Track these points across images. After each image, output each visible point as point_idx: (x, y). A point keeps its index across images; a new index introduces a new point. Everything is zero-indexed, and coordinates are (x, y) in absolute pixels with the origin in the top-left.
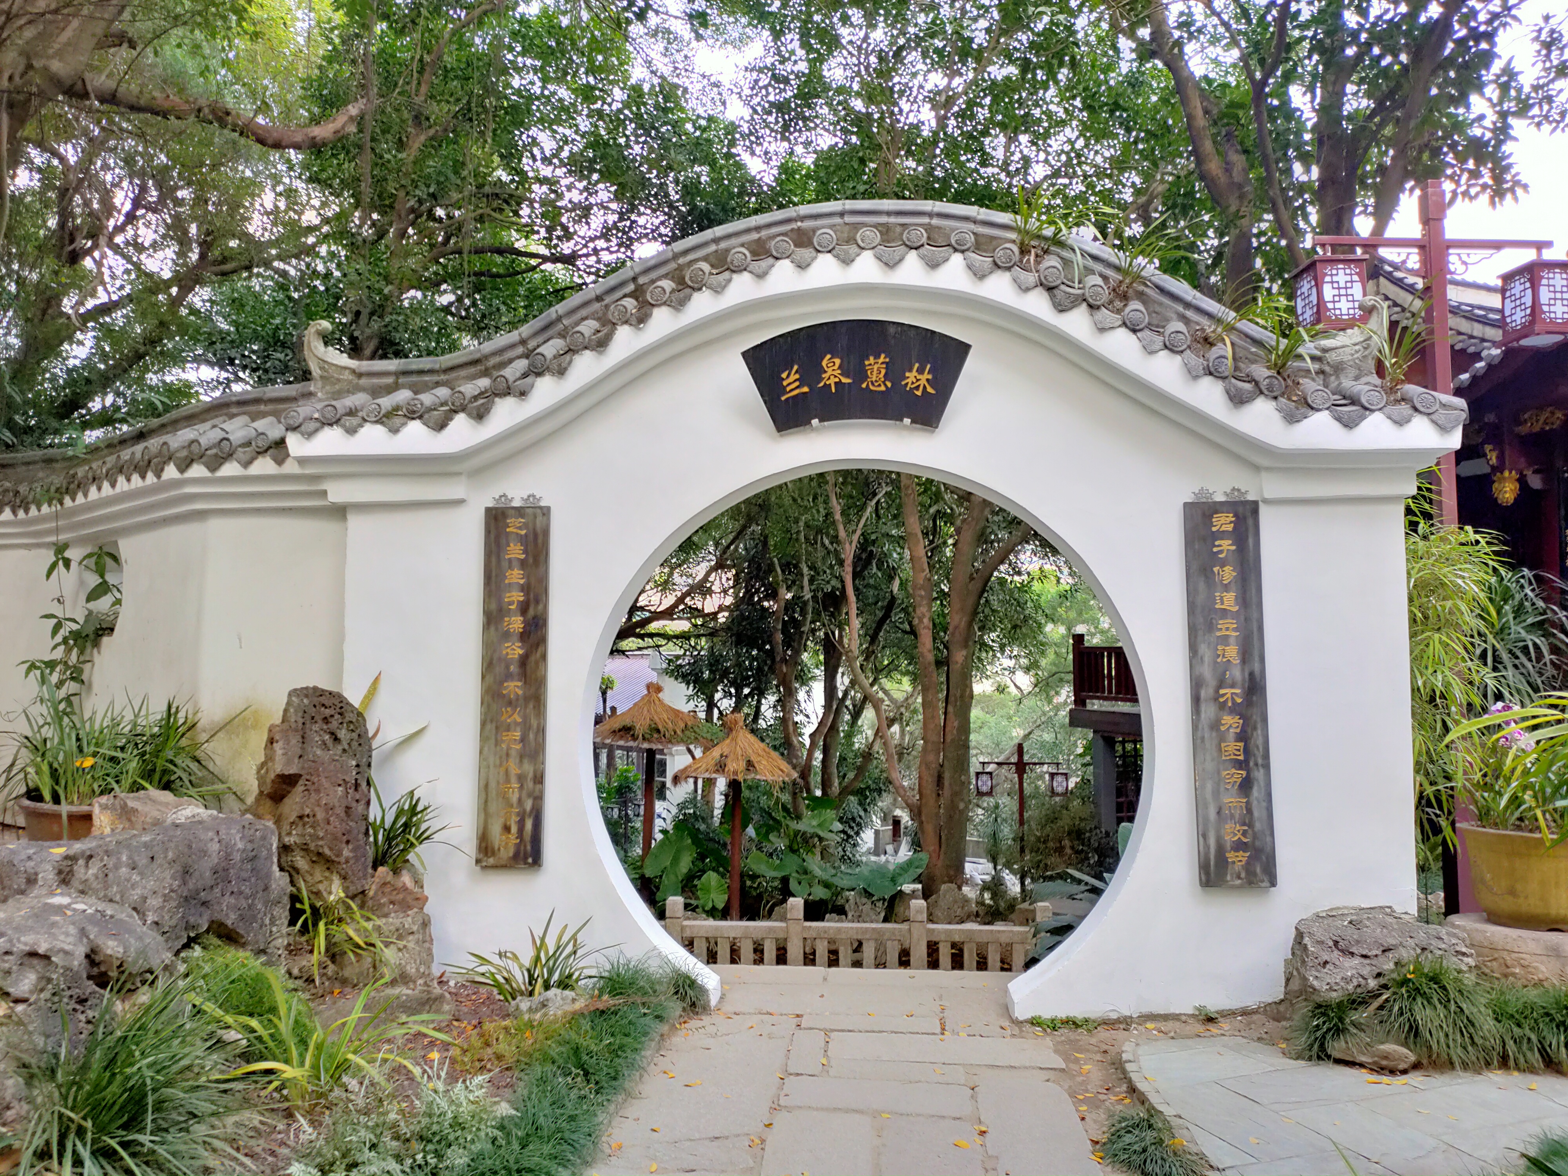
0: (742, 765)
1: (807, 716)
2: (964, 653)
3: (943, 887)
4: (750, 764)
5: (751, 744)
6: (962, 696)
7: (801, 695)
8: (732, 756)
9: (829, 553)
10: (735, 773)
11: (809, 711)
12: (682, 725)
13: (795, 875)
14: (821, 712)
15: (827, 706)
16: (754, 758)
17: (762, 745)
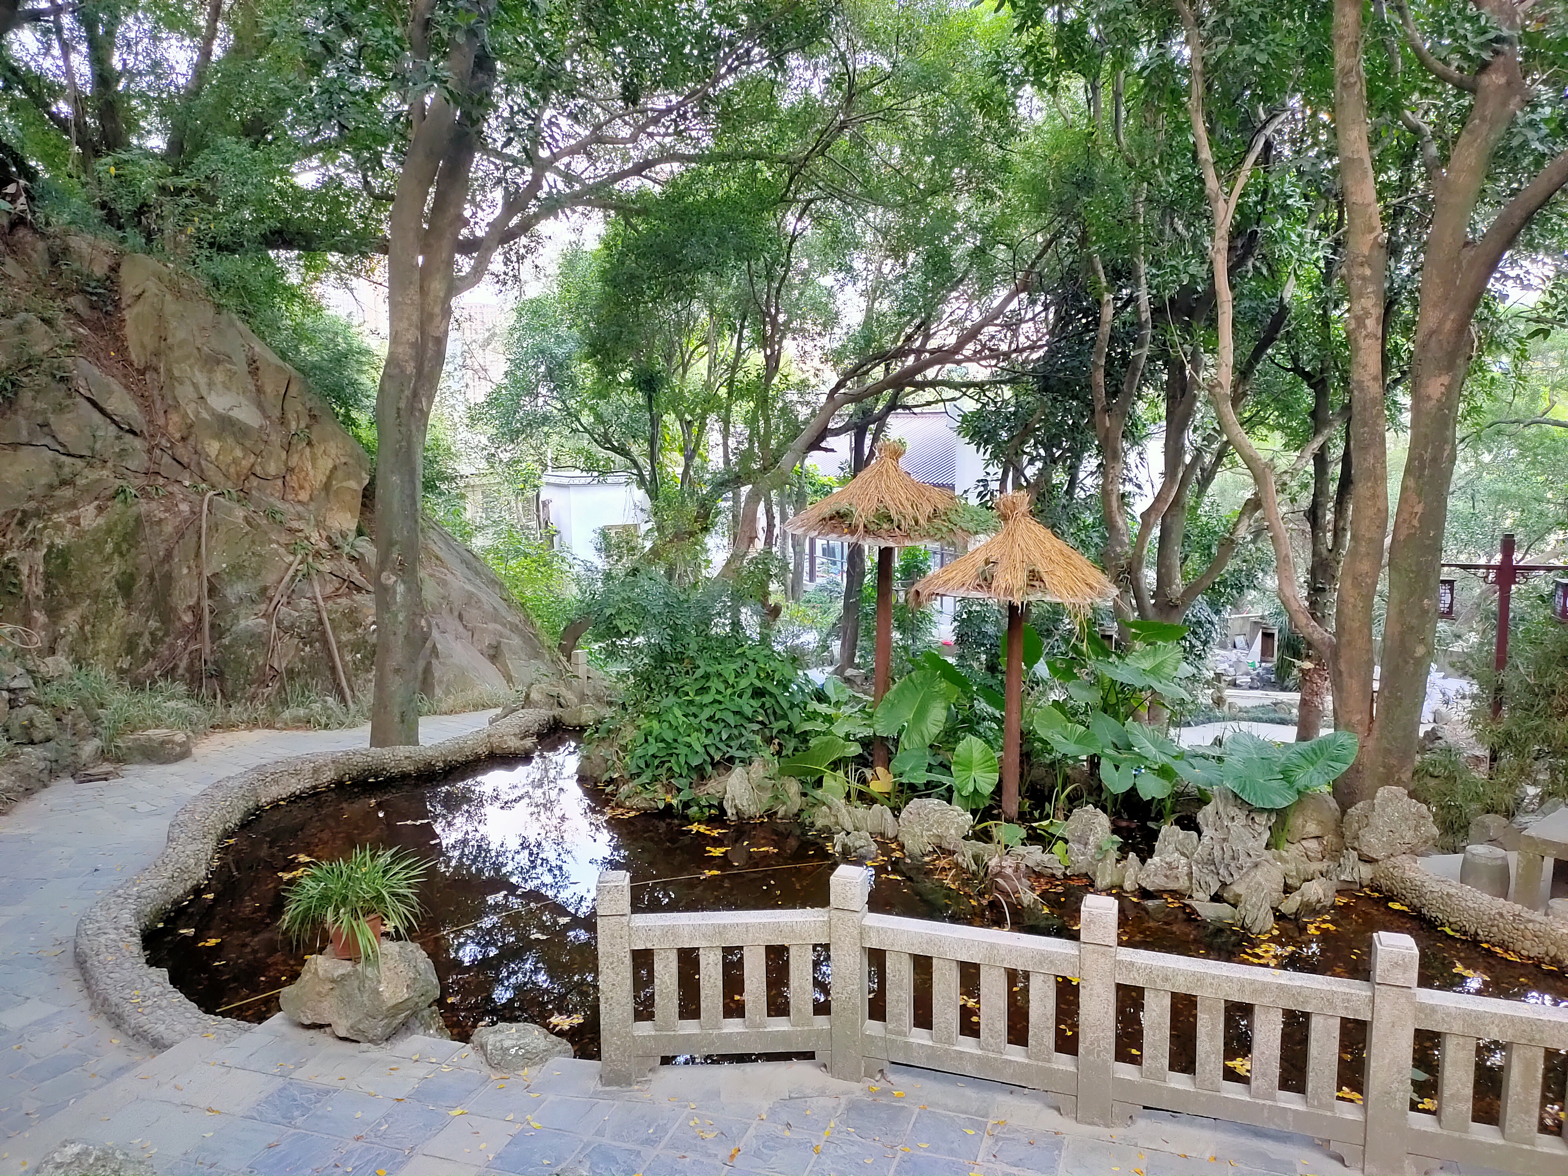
0: (1021, 578)
1: (1139, 487)
2: (1445, 379)
3: (1382, 792)
4: (1034, 577)
5: (1039, 543)
6: (1435, 460)
7: (1132, 458)
8: (1005, 562)
9: (1182, 240)
10: (1009, 591)
11: (1142, 479)
12: (929, 510)
13: (1110, 751)
14: (1159, 482)
15: (1170, 472)
16: (1039, 568)
17: (1058, 543)
